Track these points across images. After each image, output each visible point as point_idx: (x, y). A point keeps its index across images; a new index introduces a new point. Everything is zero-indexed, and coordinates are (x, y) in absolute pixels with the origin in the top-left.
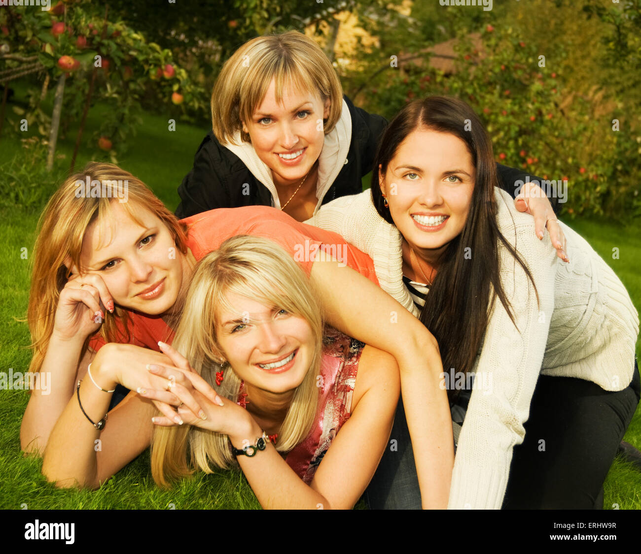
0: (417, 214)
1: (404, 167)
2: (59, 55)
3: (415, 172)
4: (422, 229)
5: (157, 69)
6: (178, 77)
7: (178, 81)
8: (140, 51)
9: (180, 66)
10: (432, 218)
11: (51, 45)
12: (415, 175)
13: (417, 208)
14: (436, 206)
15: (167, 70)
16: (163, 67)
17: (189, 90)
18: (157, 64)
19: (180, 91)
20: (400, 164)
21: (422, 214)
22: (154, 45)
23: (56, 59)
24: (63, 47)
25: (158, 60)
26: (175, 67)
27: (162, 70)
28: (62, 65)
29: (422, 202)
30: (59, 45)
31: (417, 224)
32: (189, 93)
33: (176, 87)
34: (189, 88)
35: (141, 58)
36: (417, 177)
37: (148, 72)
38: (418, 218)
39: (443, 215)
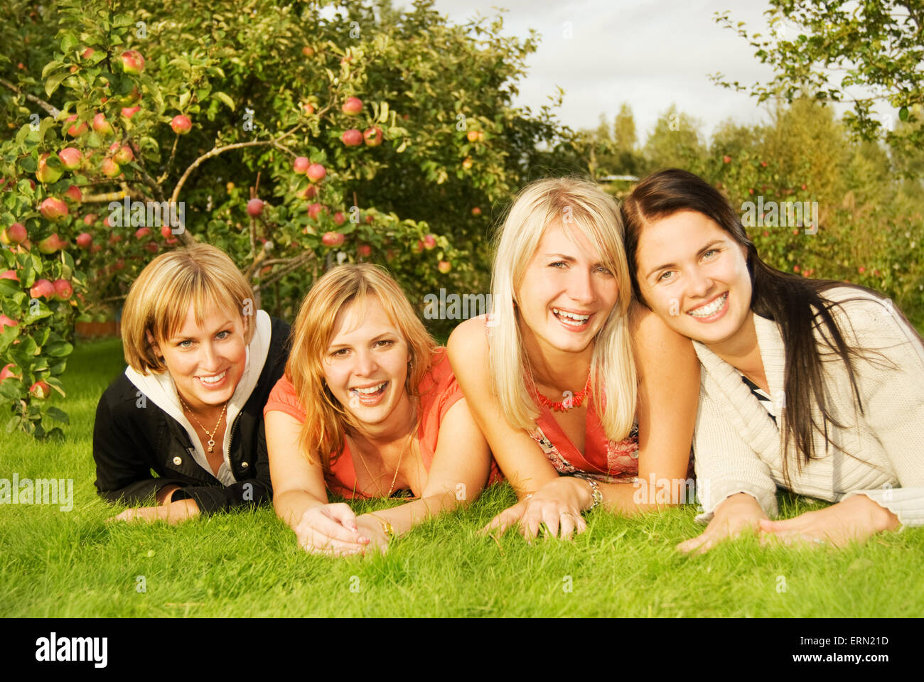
0: (692, 310)
1: (653, 271)
2: (322, 234)
3: (668, 270)
4: (707, 322)
5: (417, 242)
6: (440, 245)
7: (441, 249)
8: (396, 230)
9: (439, 234)
10: (712, 304)
11: (312, 227)
12: (669, 272)
13: (690, 304)
14: (709, 290)
15: (427, 241)
16: (423, 239)
17: (454, 255)
18: (417, 238)
19: (445, 259)
20: (648, 271)
21: (699, 306)
22: (409, 222)
23: (319, 238)
24: (324, 225)
25: (417, 233)
26: (434, 236)
27: (422, 242)
28: (326, 242)
29: (692, 295)
30: (320, 224)
31: (700, 320)
32: (455, 258)
33: (440, 256)
34: (453, 253)
35: (399, 236)
36: (673, 274)
37: (409, 248)
38: (698, 312)
39: (721, 295)
